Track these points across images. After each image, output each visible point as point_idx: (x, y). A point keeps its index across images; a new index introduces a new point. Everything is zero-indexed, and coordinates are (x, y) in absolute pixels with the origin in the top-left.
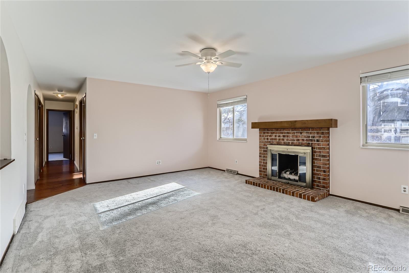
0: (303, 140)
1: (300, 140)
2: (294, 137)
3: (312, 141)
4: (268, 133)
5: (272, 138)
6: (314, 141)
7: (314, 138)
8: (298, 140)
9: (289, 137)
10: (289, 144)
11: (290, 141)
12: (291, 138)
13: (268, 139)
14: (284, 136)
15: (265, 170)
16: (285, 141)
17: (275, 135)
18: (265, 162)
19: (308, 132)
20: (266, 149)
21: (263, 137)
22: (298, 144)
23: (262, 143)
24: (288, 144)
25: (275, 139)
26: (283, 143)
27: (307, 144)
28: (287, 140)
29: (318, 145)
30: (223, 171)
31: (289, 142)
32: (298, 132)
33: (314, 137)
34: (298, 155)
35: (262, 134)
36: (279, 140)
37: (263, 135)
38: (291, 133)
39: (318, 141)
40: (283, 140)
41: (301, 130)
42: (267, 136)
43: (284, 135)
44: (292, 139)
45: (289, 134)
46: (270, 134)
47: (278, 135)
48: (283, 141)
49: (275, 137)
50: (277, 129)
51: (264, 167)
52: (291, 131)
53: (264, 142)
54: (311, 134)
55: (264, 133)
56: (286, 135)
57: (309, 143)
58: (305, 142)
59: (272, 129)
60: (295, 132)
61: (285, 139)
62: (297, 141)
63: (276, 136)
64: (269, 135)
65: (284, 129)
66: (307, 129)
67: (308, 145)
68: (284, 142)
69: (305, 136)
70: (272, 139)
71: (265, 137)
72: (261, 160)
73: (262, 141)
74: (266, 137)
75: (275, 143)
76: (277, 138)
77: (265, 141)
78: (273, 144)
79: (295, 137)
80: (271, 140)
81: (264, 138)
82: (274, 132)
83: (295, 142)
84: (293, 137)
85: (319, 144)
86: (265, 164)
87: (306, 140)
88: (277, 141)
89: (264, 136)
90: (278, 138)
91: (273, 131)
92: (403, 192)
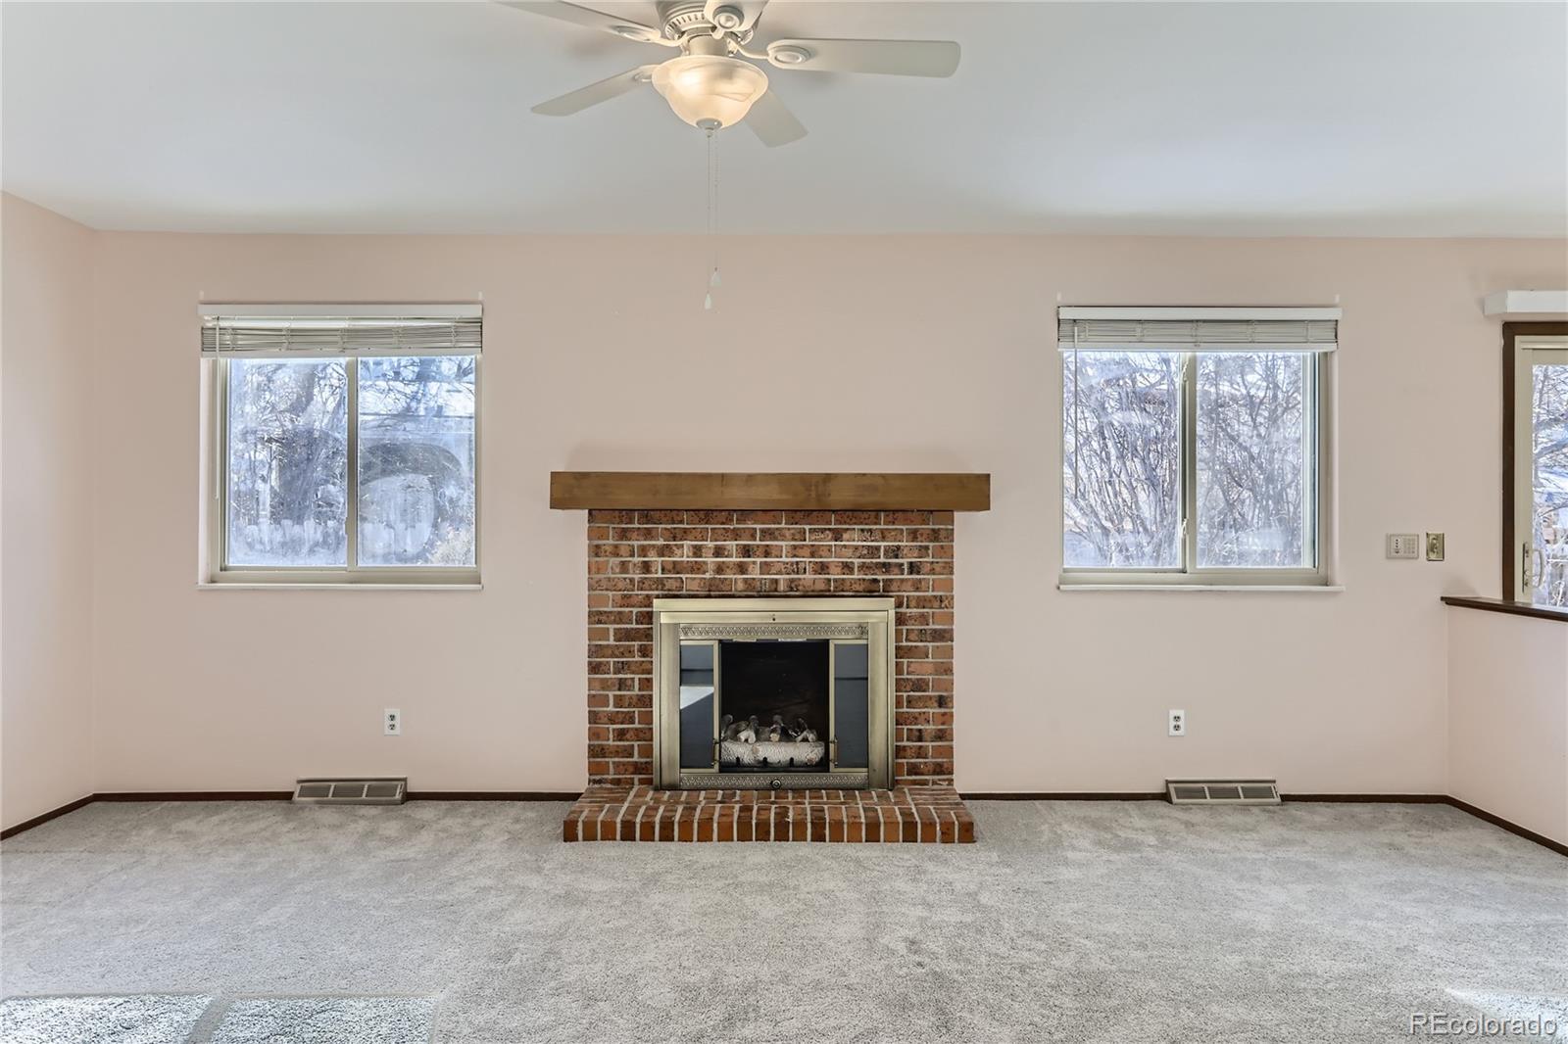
0: (847, 567)
1: (832, 569)
2: (799, 552)
3: (887, 572)
4: (648, 534)
5: (674, 562)
6: (896, 570)
7: (897, 557)
8: (823, 568)
9: (774, 552)
10: (776, 590)
11: (779, 573)
12: (784, 559)
13: (646, 567)
14: (747, 551)
15: (626, 743)
16: (755, 574)
17: (695, 547)
18: (631, 697)
19: (870, 530)
20: (634, 626)
21: (617, 555)
22: (820, 586)
23: (610, 594)
24: (770, 593)
25: (697, 568)
26: (741, 586)
27: (867, 584)
28: (765, 568)
29: (917, 589)
30: (276, 803)
31: (776, 581)
32: (823, 531)
33: (896, 552)
34: (826, 642)
35: (611, 542)
36: (720, 569)
37: (616, 546)
38: (787, 534)
39: (913, 568)
40: (742, 568)
41: (838, 522)
42: (644, 551)
43: (745, 546)
44: (792, 564)
45: (776, 539)
46: (661, 542)
47: (710, 544)
48: (743, 573)
49: (696, 555)
50: (706, 516)
51: (622, 723)
52: (783, 526)
53: (621, 585)
54: (884, 538)
55: (623, 534)
56: (758, 542)
57: (876, 581)
58: (855, 576)
59: (671, 514)
60: (807, 527)
61: (754, 563)
62: (816, 572)
63: (697, 551)
64: (654, 546)
65: (745, 514)
66: (866, 515)
67: (871, 591)
68: (745, 580)
69: (856, 548)
70: (676, 568)
71: (632, 555)
72: (603, 689)
73: (609, 579)
74: (637, 559)
75: (694, 586)
76: (705, 563)
77: (632, 580)
78: (684, 592)
79: (807, 551)
80: (670, 572)
81: (623, 563)
82: (685, 531)
83: (807, 576)
84: (795, 556)
85: (920, 580)
86: (629, 706)
87: (862, 567)
88: (707, 576)
89: (623, 551)
90: (711, 560)
91: (681, 522)
92: (1173, 732)
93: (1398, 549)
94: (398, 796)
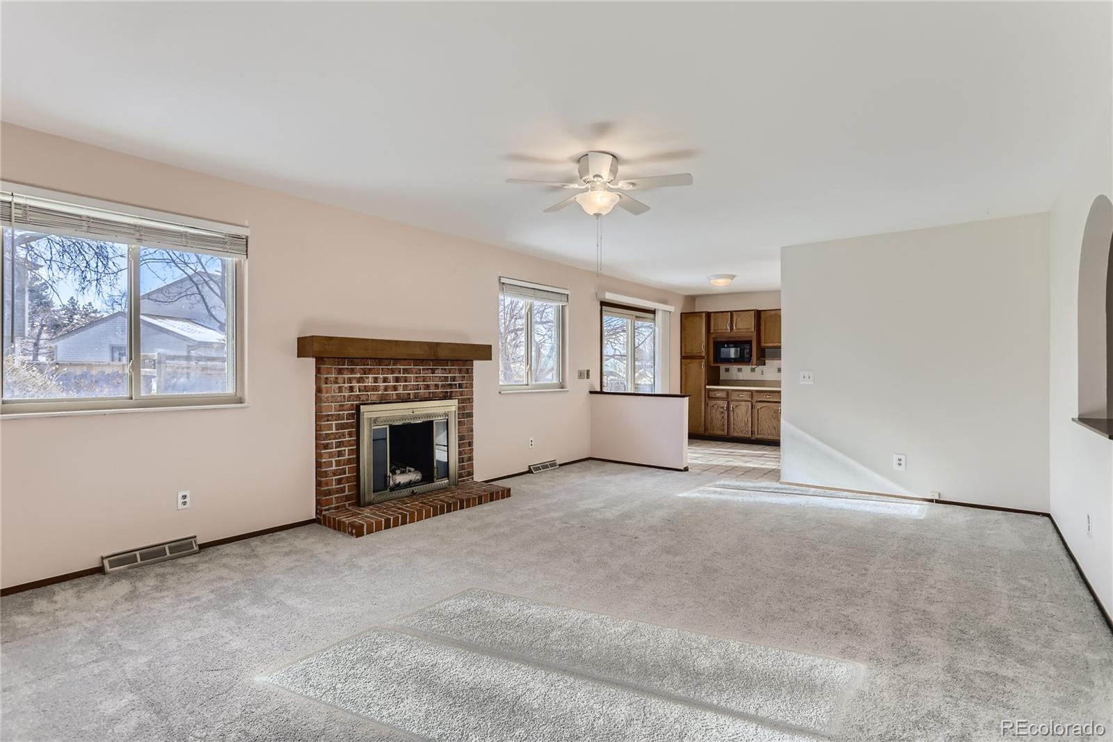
0: (437, 386)
1: (431, 387)
2: (419, 379)
3: (451, 388)
4: (352, 371)
5: (365, 386)
6: (454, 387)
7: (454, 381)
8: (427, 387)
9: (409, 380)
10: (409, 398)
11: (411, 390)
12: (412, 383)
13: (351, 389)
14: (397, 380)
15: (342, 486)
16: (401, 391)
17: (374, 377)
18: (344, 460)
19: (445, 369)
20: (345, 421)
21: (337, 383)
22: (427, 396)
23: (333, 404)
24: (406, 400)
25: (375, 389)
26: (395, 397)
27: (444, 394)
28: (405, 388)
29: (461, 395)
30: (97, 576)
31: (409, 394)
32: (428, 369)
33: (454, 379)
34: (432, 421)
35: (334, 376)
36: (386, 389)
37: (336, 378)
38: (414, 371)
39: (460, 386)
40: (395, 388)
41: (433, 365)
42: (350, 380)
43: (396, 377)
44: (416, 385)
45: (409, 373)
46: (358, 375)
47: (381, 376)
48: (395, 391)
49: (375, 382)
50: (380, 361)
51: (340, 475)
52: (412, 367)
53: (339, 399)
54: (450, 373)
55: (340, 371)
56: (402, 375)
57: (447, 392)
58: (440, 390)
59: (363, 360)
60: (421, 367)
61: (400, 385)
62: (425, 389)
63: (376, 380)
64: (355, 378)
65: (397, 360)
66: (443, 362)
67: (446, 396)
68: (397, 394)
69: (440, 377)
70: (366, 389)
71: (344, 383)
72: (330, 458)
73: (333, 396)
74: (346, 385)
75: (374, 398)
76: (379, 386)
77: (344, 396)
78: (369, 402)
79: (421, 379)
80: (363, 391)
81: (340, 387)
82: (370, 369)
83: (421, 391)
84: (417, 382)
85: (462, 391)
86: (344, 465)
87: (442, 385)
88: (380, 392)
89: (340, 380)
90: (382, 384)
91: (368, 365)
92: (531, 447)
93: (581, 375)
94: (196, 548)
